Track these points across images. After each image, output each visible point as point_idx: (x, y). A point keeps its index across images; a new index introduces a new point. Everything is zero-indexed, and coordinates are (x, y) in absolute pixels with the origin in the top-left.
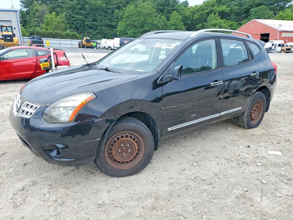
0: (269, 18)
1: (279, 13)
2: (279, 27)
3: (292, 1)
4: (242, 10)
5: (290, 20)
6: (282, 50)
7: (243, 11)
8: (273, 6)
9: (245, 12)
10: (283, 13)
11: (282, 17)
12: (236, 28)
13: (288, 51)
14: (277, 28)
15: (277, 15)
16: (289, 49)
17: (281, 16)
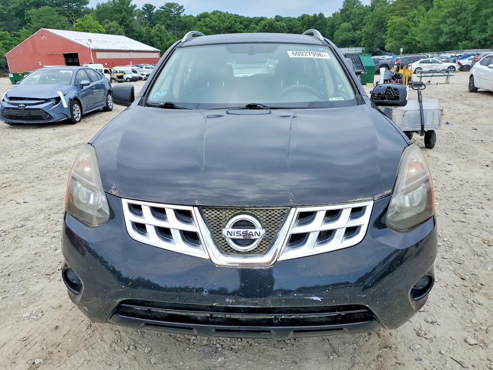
0: (63, 28)
1: (77, 21)
2: (89, 43)
3: (88, 3)
4: (10, 11)
5: (96, 32)
6: (112, 79)
7: (13, 13)
8: (62, 9)
9: (17, 15)
10: (83, 21)
11: (84, 28)
12: (12, 42)
13: (120, 80)
14: (86, 45)
15: (75, 24)
16: (121, 77)
17: (81, 25)
